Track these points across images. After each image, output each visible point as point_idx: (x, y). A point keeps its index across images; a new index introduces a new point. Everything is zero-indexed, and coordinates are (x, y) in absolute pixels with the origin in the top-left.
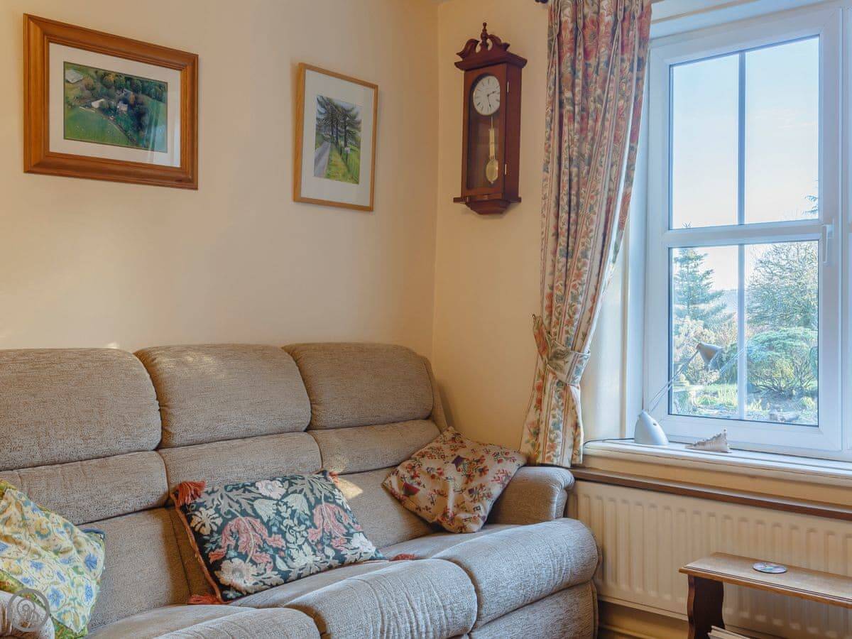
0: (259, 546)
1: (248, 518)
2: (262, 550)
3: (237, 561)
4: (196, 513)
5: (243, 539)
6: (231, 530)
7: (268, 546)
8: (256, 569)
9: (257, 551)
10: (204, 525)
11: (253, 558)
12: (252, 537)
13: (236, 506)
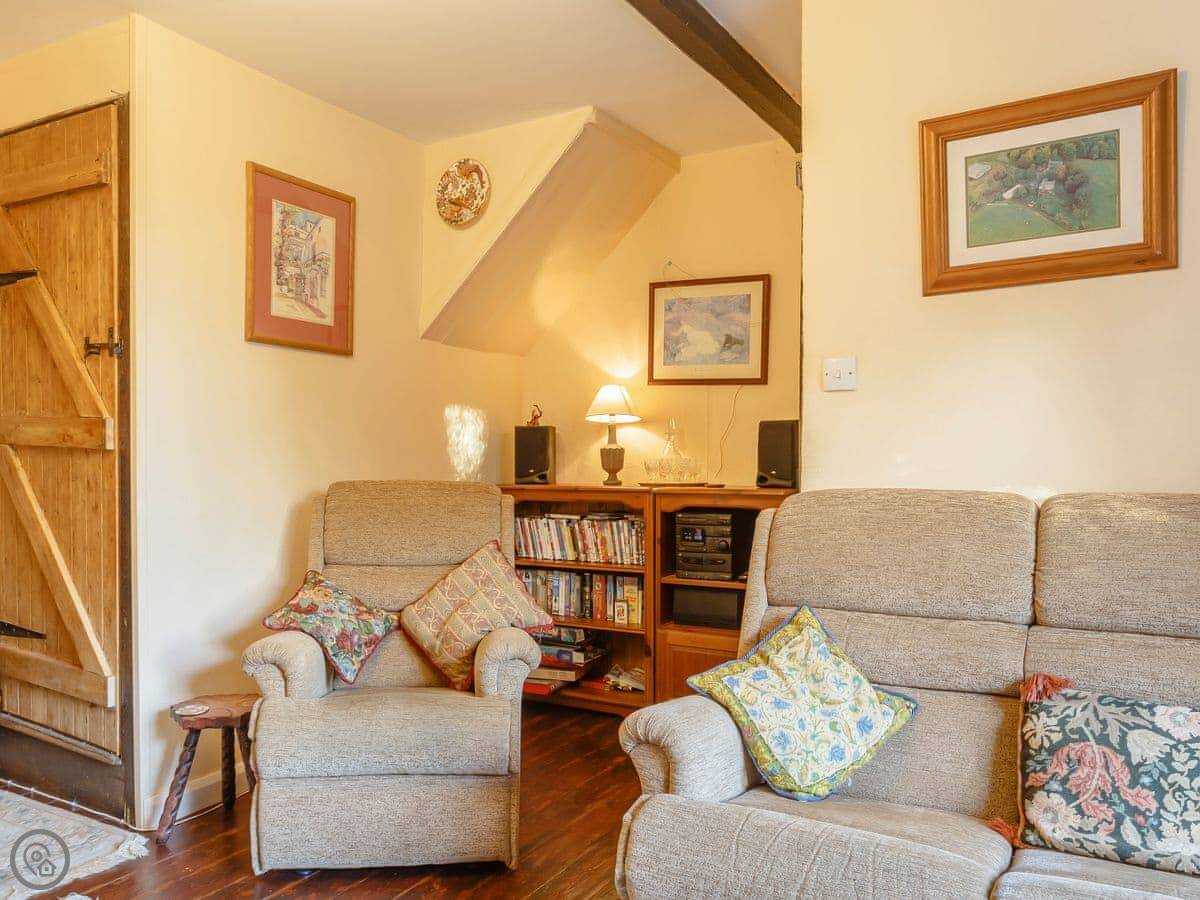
0: (1103, 794)
1: (1106, 749)
2: (1105, 799)
3: (1056, 799)
4: (1034, 717)
5: (1082, 772)
6: (1068, 756)
7: (1120, 798)
8: (1079, 821)
9: (1095, 798)
10: (1034, 735)
11: (1083, 805)
12: (1096, 776)
13: (1096, 727)
